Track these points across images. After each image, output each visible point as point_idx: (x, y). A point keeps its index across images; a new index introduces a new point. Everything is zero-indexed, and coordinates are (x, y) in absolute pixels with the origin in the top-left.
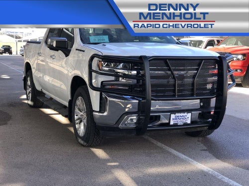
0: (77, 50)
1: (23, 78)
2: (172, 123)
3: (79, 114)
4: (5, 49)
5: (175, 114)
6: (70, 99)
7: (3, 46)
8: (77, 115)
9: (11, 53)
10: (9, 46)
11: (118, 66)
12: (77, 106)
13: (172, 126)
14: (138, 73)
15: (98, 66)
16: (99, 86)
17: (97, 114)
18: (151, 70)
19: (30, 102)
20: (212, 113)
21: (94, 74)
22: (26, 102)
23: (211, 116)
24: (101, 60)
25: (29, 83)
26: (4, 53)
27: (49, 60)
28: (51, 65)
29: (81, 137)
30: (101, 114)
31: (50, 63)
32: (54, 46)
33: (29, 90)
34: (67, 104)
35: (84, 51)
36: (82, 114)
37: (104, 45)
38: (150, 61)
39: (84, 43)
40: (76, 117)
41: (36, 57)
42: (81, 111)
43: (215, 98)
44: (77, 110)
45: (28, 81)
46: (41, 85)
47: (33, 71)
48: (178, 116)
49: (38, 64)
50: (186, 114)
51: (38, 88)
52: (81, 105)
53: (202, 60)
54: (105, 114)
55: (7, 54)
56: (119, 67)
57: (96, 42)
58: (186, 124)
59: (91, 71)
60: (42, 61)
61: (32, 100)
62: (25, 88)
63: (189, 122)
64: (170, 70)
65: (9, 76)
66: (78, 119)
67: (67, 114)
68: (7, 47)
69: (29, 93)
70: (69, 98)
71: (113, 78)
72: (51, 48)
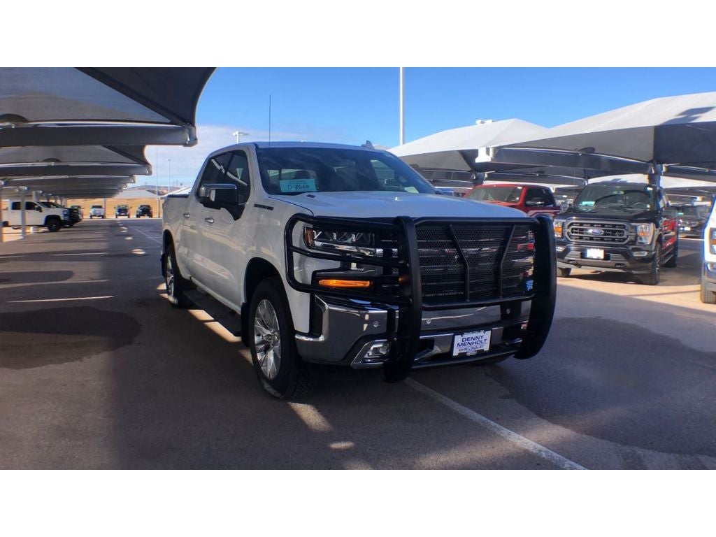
0: (256, 206)
1: (161, 257)
2: (456, 353)
3: (263, 333)
4: (143, 210)
5: (462, 334)
6: (244, 302)
7: (141, 206)
8: (259, 335)
9: (150, 215)
10: (149, 206)
11: (345, 238)
12: (259, 316)
13: (456, 358)
14: (387, 253)
15: (305, 236)
16: (309, 281)
17: (304, 338)
18: (421, 245)
19: (171, 299)
20: (524, 326)
21: (296, 256)
22: (166, 295)
23: (521, 334)
24: (311, 226)
25: (170, 265)
26: (142, 215)
27: (203, 226)
28: (207, 234)
29: (268, 381)
30: (311, 339)
31: (205, 231)
32: (213, 199)
33: (171, 277)
34: (238, 309)
35: (271, 208)
36: (268, 332)
37: (309, 196)
38: (416, 226)
39: (269, 193)
40: (257, 339)
41: (180, 221)
42: (267, 328)
43: (530, 301)
44: (258, 325)
45: (168, 262)
46: (189, 269)
47: (176, 245)
48: (468, 339)
49: (184, 233)
50: (482, 333)
51: (185, 274)
52: (268, 315)
53: (513, 224)
54: (321, 338)
55: (146, 217)
56: (349, 241)
57: (293, 190)
58: (481, 353)
59: (290, 249)
60: (192, 227)
61: (175, 296)
62: (165, 275)
63: (486, 348)
64: (454, 245)
65: (144, 250)
66: (260, 343)
67: (239, 330)
68: (146, 208)
69: (171, 282)
70: (243, 300)
71: (337, 264)
72: (206, 203)
